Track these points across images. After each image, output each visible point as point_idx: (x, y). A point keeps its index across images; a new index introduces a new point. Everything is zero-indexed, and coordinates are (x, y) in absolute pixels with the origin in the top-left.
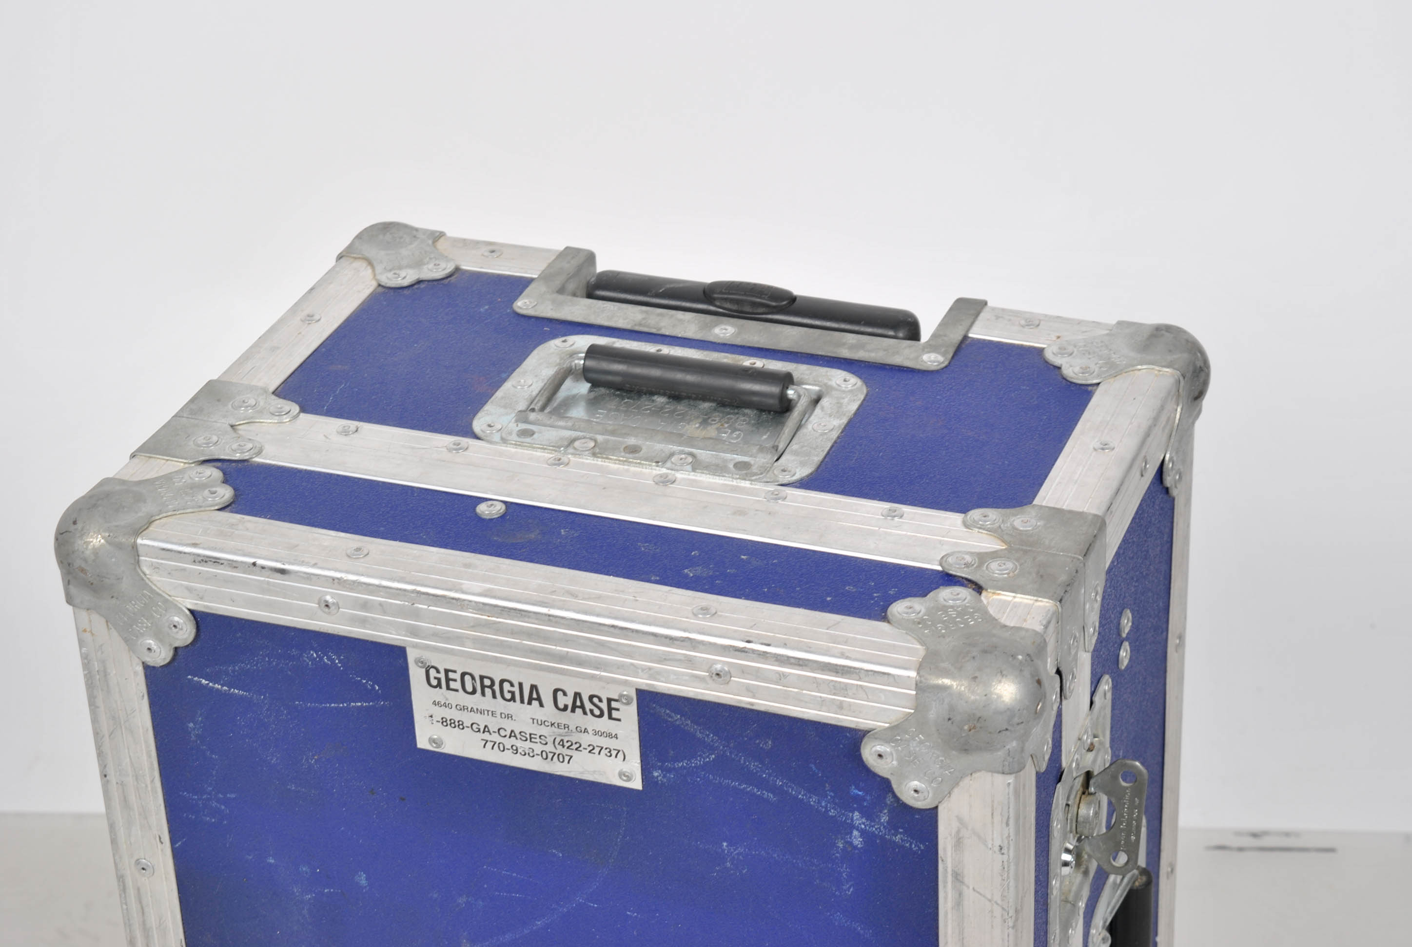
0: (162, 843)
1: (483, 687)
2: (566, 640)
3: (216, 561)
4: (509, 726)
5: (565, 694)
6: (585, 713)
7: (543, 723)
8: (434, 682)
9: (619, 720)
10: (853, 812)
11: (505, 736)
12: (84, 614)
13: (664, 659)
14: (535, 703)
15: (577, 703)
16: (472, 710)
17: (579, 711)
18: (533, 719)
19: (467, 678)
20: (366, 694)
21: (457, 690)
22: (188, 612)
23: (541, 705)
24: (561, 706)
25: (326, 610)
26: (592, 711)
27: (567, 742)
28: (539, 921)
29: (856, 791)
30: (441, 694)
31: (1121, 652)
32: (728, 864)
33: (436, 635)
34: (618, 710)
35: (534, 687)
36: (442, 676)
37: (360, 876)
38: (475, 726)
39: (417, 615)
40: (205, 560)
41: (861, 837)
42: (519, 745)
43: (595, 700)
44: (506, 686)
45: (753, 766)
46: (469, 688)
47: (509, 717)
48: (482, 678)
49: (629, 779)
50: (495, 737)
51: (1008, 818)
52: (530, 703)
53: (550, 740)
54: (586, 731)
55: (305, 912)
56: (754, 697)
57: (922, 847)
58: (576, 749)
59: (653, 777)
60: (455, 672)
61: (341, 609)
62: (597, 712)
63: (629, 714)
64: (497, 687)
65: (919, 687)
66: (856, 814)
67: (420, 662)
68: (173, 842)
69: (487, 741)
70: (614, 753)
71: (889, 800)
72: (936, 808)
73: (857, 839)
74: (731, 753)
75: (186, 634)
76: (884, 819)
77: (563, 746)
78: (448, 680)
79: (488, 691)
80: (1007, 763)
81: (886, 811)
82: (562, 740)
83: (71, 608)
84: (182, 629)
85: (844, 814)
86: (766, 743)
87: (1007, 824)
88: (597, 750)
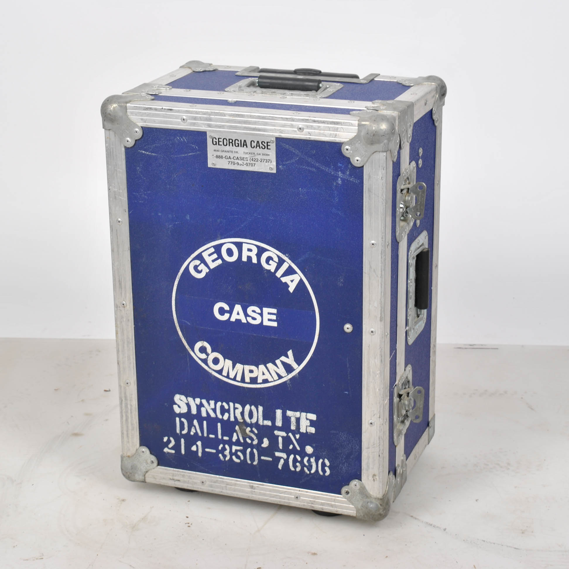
0: (125, 212)
1: (229, 143)
2: (255, 123)
3: (151, 109)
4: (236, 155)
5: (254, 142)
6: (260, 148)
7: (247, 153)
8: (215, 143)
9: (270, 149)
10: (339, 172)
11: (235, 159)
12: (108, 132)
13: (284, 126)
14: (245, 146)
15: (258, 145)
16: (226, 151)
17: (258, 147)
18: (244, 152)
19: (225, 140)
20: (193, 150)
21: (221, 145)
22: (141, 127)
23: (247, 147)
24: (253, 146)
25: (183, 121)
26: (262, 147)
27: (254, 159)
28: (242, 225)
29: (340, 165)
30: (217, 147)
31: (419, 161)
32: (301, 196)
33: (217, 126)
34: (270, 145)
35: (245, 141)
36: (217, 140)
37: (187, 216)
38: (226, 157)
39: (210, 120)
40: (147, 109)
41: (341, 180)
42: (239, 162)
43: (263, 143)
44: (237, 141)
45: (310, 160)
46: (225, 144)
47: (237, 152)
48: (229, 140)
49: (272, 169)
50: (232, 160)
51: (384, 167)
52: (243, 147)
53: (249, 159)
54: (260, 154)
55: (169, 232)
56: (310, 135)
57: (359, 181)
58: (257, 161)
59: (280, 168)
60: (221, 138)
61: (188, 121)
62: (263, 147)
63: (273, 146)
64: (234, 142)
65: (359, 125)
66: (340, 172)
67: (211, 136)
68: (129, 211)
69: (230, 162)
70: (268, 161)
71: (350, 166)
72: (363, 166)
73: (340, 182)
74: (303, 156)
75: (139, 134)
76: (348, 173)
77: (253, 160)
78: (219, 141)
79: (231, 144)
80: (384, 148)
81: (348, 170)
82: (253, 159)
83: (104, 130)
84: (138, 133)
85: (336, 173)
86: (313, 152)
87: (384, 169)
88: (263, 160)
